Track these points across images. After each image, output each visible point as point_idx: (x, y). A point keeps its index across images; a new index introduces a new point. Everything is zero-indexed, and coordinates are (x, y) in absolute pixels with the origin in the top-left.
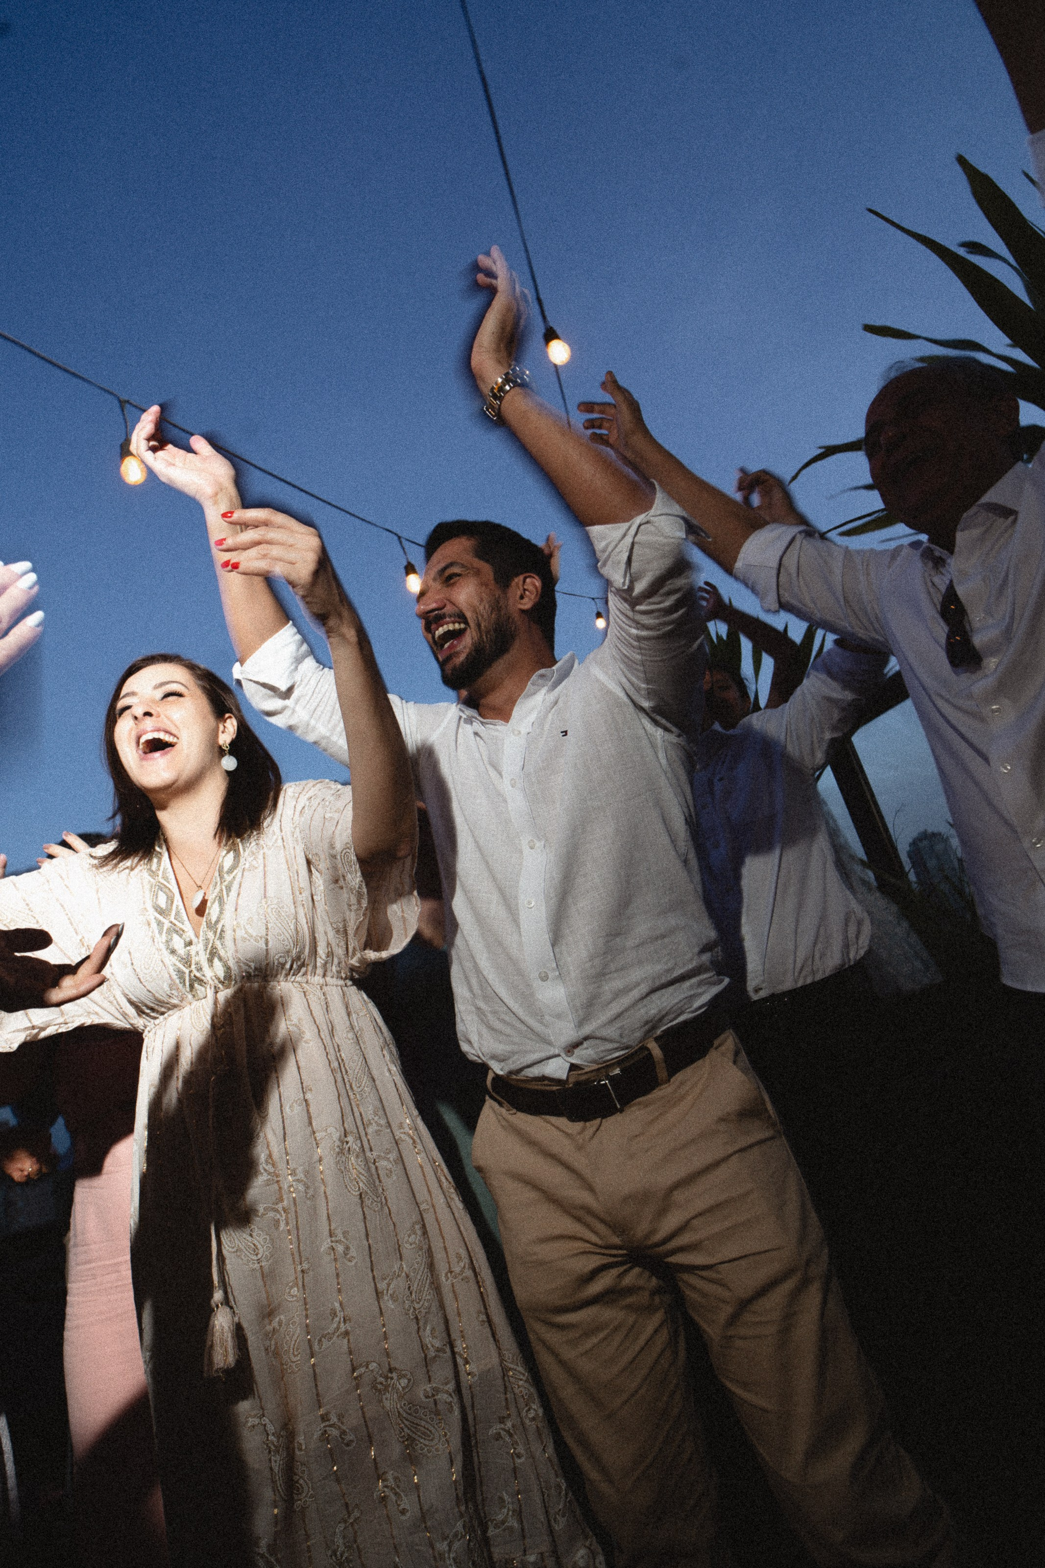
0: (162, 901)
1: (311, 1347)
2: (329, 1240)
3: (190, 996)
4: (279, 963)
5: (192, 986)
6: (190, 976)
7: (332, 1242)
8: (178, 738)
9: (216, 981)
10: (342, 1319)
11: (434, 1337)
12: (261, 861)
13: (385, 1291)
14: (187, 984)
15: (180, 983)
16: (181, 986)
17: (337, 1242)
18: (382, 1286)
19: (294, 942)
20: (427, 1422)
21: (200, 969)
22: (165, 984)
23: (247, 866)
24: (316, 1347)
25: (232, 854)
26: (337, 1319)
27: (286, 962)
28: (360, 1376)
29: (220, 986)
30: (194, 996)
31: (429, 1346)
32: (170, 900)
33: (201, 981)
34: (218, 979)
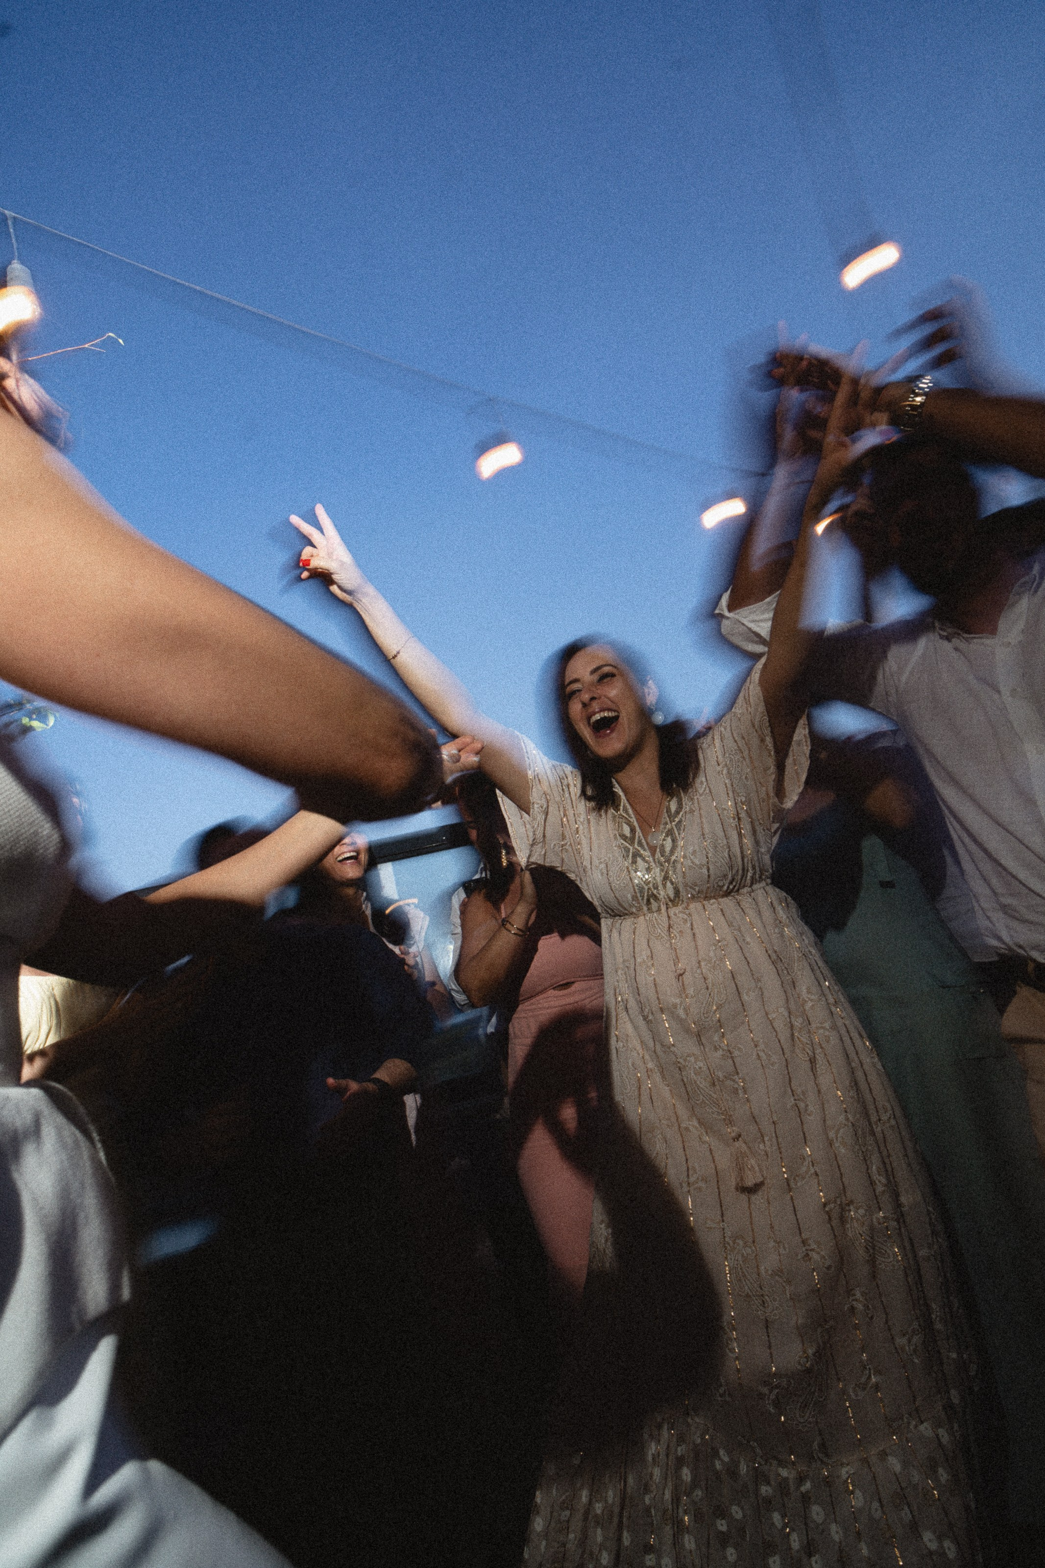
0: (627, 830)
1: (788, 1185)
2: (792, 1099)
3: (645, 908)
4: (718, 886)
5: (648, 900)
6: (648, 892)
7: (795, 1100)
8: (618, 712)
9: (668, 900)
10: (810, 1163)
11: (879, 1175)
12: (696, 805)
13: (835, 1139)
14: (645, 898)
15: (641, 896)
16: (640, 898)
17: (799, 1100)
18: (832, 1134)
19: (729, 867)
20: (882, 1244)
21: (656, 888)
22: (629, 895)
23: (688, 809)
24: (792, 1185)
25: (675, 799)
26: (806, 1163)
27: (724, 885)
28: (831, 1210)
29: (670, 903)
30: (649, 909)
31: (877, 1182)
32: (633, 830)
33: (656, 898)
34: (669, 897)
